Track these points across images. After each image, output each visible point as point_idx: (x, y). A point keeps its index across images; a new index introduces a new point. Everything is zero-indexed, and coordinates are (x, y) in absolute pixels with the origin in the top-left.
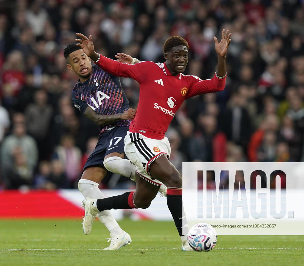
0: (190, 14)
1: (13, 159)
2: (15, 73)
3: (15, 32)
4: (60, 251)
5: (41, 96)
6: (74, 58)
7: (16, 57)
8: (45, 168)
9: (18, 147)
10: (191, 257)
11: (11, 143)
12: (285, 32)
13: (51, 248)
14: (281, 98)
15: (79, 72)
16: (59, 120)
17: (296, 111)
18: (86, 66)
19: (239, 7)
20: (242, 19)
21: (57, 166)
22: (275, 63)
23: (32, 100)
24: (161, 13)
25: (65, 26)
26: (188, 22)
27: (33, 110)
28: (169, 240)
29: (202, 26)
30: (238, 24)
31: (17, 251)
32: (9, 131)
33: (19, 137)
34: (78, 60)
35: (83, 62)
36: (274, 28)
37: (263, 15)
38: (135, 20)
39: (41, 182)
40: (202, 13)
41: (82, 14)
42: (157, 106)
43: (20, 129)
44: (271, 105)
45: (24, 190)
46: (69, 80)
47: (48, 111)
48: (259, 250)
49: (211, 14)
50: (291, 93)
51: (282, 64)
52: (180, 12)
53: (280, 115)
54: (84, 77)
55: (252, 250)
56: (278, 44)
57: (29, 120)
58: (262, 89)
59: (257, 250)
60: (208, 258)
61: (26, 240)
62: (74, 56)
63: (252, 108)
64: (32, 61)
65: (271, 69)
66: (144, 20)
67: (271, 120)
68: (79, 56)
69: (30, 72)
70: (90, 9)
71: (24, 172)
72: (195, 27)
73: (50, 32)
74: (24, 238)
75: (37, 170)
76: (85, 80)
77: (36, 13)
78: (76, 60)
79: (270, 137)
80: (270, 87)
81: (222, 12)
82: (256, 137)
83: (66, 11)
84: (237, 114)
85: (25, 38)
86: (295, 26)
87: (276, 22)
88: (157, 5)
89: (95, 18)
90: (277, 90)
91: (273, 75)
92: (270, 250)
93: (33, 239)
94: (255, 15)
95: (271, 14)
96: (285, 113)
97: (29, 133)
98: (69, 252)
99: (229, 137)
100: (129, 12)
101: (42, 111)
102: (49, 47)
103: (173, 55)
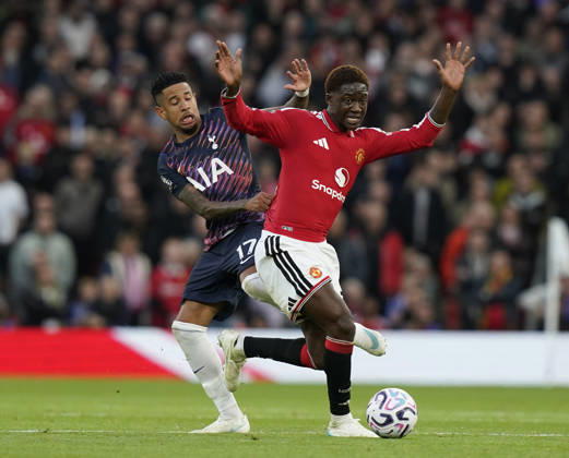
0: (343, 25)
1: (34, 273)
2: (38, 124)
3: (40, 53)
4: (112, 435)
5: (82, 165)
6: (171, 96)
7: (40, 96)
8: (89, 290)
9: (43, 253)
10: (339, 447)
11: (30, 246)
12: (507, 58)
13: (96, 429)
14: (499, 173)
15: (177, 122)
16: (114, 206)
17: (525, 195)
18: (191, 111)
19: (429, 14)
20: (434, 36)
21: (109, 287)
22: (490, 112)
23: (66, 172)
24: (294, 23)
25: (126, 43)
26: (340, 40)
27: (69, 188)
28: (300, 417)
29: (364, 47)
30: (427, 44)
31: (38, 434)
32: (26, 225)
33: (44, 235)
34: (179, 100)
35: (187, 104)
36: (488, 51)
37: (470, 29)
38: (249, 34)
39: (82, 315)
40: (365, 23)
41: (157, 23)
42: (317, 185)
43: (45, 221)
44: (481, 185)
45: (52, 327)
46: (133, 136)
47: (95, 191)
48: (457, 436)
49: (380, 27)
50: (517, 165)
51: (502, 114)
52: (326, 22)
53: (497, 201)
54: (187, 132)
55: (445, 436)
56: (494, 79)
57: (62, 206)
58: (466, 157)
59: (453, 436)
60: (369, 450)
61: (52, 415)
62: (172, 93)
63: (448, 190)
64: (69, 103)
65: (483, 123)
66: (263, 35)
67: (481, 211)
68: (181, 94)
69: (64, 122)
70: (170, 14)
71: (52, 296)
72: (351, 48)
73: (101, 54)
74: (50, 411)
75: (73, 294)
76: (188, 137)
77: (77, 20)
78: (174, 101)
79: (478, 241)
80: (479, 154)
81: (398, 23)
82: (455, 240)
83: (128, 18)
84: (422, 199)
85: (56, 63)
86: (525, 48)
87: (493, 41)
88: (286, 10)
89: (179, 29)
90: (492, 159)
91: (486, 132)
92: (477, 436)
93: (64, 412)
94: (455, 27)
95: (485, 27)
96: (505, 199)
97: (61, 229)
98: (129, 436)
99: (408, 239)
100: (237, 20)
101: (84, 191)
102: (98, 80)
103: (343, 99)
